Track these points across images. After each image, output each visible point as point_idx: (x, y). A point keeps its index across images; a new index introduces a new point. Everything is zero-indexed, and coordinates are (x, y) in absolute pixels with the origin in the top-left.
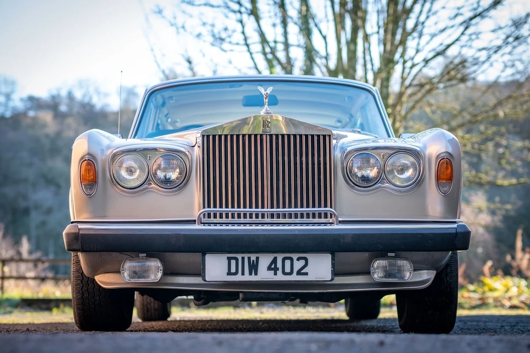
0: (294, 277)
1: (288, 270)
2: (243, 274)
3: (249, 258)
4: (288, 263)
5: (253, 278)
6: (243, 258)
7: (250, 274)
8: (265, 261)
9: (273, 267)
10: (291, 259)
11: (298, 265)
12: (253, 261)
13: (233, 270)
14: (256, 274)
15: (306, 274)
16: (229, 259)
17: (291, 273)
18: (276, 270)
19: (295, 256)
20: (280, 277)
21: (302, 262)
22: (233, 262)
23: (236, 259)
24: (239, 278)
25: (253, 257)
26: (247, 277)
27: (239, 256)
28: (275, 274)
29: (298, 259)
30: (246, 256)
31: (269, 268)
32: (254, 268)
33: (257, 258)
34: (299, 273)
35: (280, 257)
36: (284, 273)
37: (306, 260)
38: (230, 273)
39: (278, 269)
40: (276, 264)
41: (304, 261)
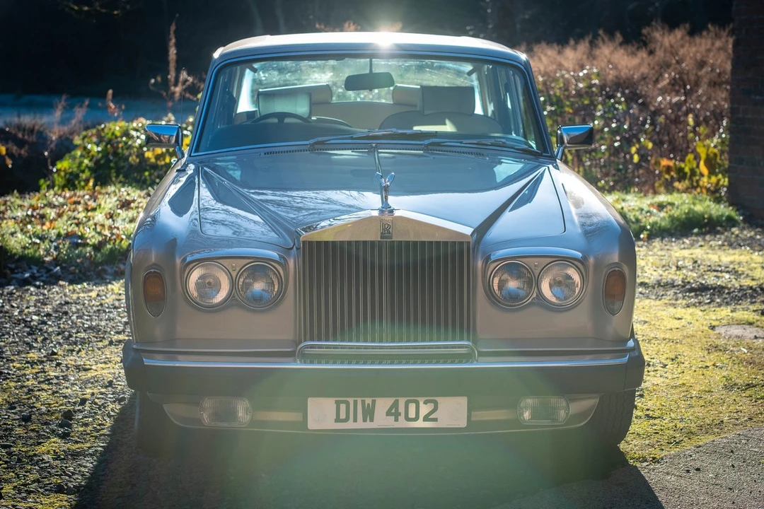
0: (420, 424)
1: (412, 414)
2: (355, 420)
4: (412, 407)
5: (368, 425)
6: (355, 403)
7: (365, 420)
8: (383, 404)
9: (393, 412)
10: (417, 403)
11: (425, 409)
12: (368, 404)
13: (343, 416)
14: (372, 420)
15: (435, 420)
16: (338, 403)
17: (416, 419)
18: (397, 415)
19: (421, 400)
20: (402, 423)
21: (429, 408)
22: (343, 407)
23: (348, 404)
24: (350, 425)
25: (368, 401)
26: (360, 424)
27: (351, 400)
28: (396, 420)
29: (425, 403)
30: (359, 400)
31: (389, 413)
32: (369, 413)
33: (374, 402)
34: (426, 419)
35: (402, 401)
36: (407, 419)
37: (436, 404)
38: (338, 420)
39: (400, 414)
40: (397, 409)
41: (433, 404)
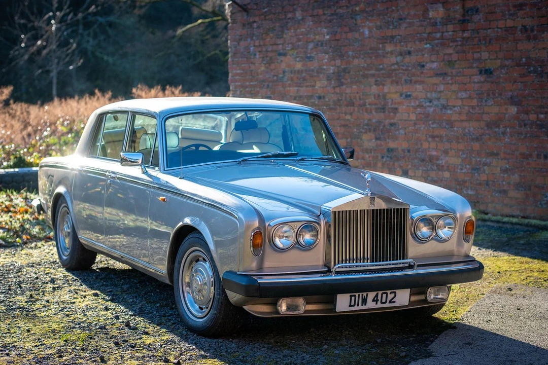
0: (388, 305)
1: (384, 300)
2: (358, 305)
3: (362, 295)
4: (384, 296)
5: (364, 307)
6: (359, 295)
7: (362, 305)
8: (371, 295)
9: (375, 300)
10: (387, 294)
11: (390, 297)
12: (365, 297)
13: (353, 304)
14: (365, 305)
15: (394, 302)
16: (351, 296)
17: (385, 303)
18: (377, 301)
19: (389, 292)
20: (379, 305)
21: (393, 295)
22: (353, 298)
23: (355, 296)
24: (356, 308)
25: (365, 294)
26: (361, 307)
27: (357, 294)
28: (377, 304)
29: (391, 293)
30: (361, 294)
31: (373, 300)
32: (365, 301)
33: (367, 294)
34: (390, 302)
35: (380, 293)
36: (382, 303)
37: (395, 293)
38: (350, 306)
39: (378, 300)
40: (377, 298)
41: (394, 294)
